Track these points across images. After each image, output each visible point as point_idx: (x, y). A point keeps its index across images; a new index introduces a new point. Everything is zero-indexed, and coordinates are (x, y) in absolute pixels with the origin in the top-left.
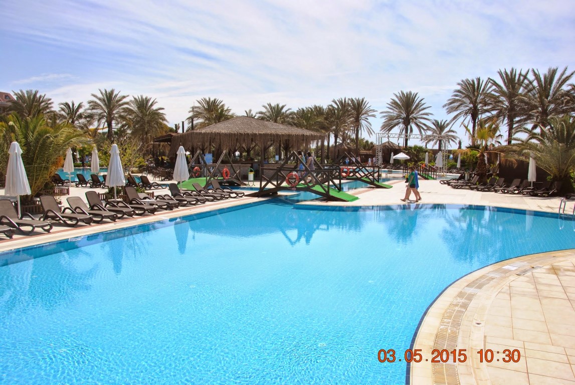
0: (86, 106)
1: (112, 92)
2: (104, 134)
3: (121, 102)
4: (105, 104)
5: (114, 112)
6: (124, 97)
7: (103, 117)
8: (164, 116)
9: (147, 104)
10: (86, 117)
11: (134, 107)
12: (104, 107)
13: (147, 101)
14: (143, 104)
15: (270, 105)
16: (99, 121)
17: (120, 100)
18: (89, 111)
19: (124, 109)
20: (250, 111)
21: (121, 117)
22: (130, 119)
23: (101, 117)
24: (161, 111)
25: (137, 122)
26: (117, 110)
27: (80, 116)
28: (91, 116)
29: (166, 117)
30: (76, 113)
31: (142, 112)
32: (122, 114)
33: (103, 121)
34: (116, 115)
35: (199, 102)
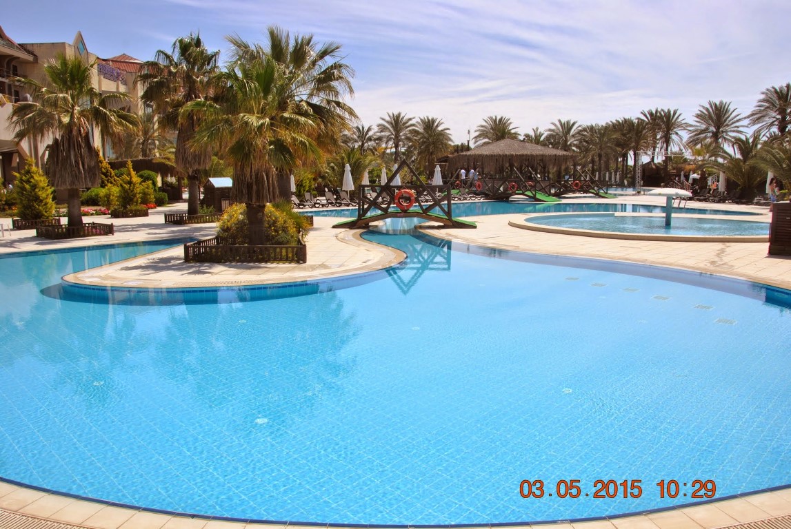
0: (375, 129)
1: (399, 114)
2: (392, 153)
3: (407, 125)
4: (393, 127)
5: (401, 134)
6: (410, 119)
7: (391, 139)
8: (450, 136)
9: (433, 124)
10: (375, 140)
11: (420, 129)
12: (391, 129)
13: (433, 121)
14: (429, 125)
15: (560, 121)
16: (386, 143)
17: (407, 122)
18: (378, 134)
19: (410, 130)
20: (537, 129)
21: (408, 139)
22: (415, 140)
23: (389, 139)
24: (447, 131)
25: (424, 142)
26: (404, 132)
27: (370, 139)
28: (380, 139)
30: (366, 136)
31: (427, 133)
32: (409, 135)
33: (391, 143)
34: (403, 137)
35: (485, 121)
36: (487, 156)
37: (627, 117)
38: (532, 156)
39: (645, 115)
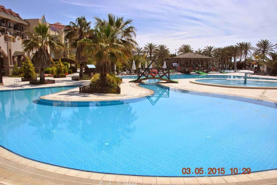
0: (143, 48)
1: (152, 43)
2: (149, 57)
4: (149, 48)
5: (152, 50)
6: (155, 45)
7: (149, 52)
8: (169, 51)
9: (163, 47)
10: (143, 52)
11: (159, 49)
12: (149, 49)
13: (163, 46)
14: (162, 47)
15: (208, 46)
17: (154, 46)
18: (144, 50)
19: (155, 49)
20: (200, 49)
21: (154, 52)
22: (157, 52)
23: (148, 52)
24: (168, 50)
25: (160, 53)
26: (153, 50)
27: (141, 52)
28: (145, 52)
29: (170, 52)
30: (140, 51)
31: (161, 50)
32: (155, 51)
33: (149, 53)
34: (153, 51)
35: (182, 46)
36: (182, 58)
37: (232, 45)
38: (198, 58)
39: (238, 44)
